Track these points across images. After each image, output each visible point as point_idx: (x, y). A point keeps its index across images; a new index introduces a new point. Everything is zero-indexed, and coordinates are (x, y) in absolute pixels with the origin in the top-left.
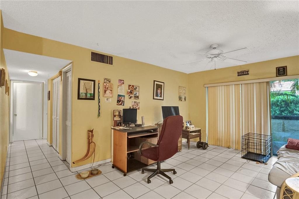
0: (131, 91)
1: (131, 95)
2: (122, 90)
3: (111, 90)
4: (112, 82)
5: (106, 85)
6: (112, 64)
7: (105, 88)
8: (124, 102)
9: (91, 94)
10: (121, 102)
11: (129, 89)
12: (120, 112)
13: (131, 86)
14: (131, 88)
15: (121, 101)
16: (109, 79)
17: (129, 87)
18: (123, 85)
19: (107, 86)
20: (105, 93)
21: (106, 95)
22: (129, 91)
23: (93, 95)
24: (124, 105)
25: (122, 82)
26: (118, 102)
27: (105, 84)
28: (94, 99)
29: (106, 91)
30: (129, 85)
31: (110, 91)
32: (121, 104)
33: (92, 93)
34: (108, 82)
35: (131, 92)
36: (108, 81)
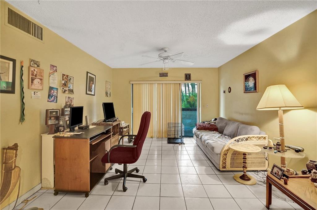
0: (65, 82)
1: (65, 89)
2: (55, 81)
3: (41, 79)
4: (41, 67)
5: (34, 70)
6: (42, 40)
7: (33, 75)
8: (57, 97)
9: (7, 83)
10: (53, 98)
11: (63, 80)
12: (57, 111)
13: (65, 75)
14: (65, 78)
15: (53, 95)
16: (37, 62)
17: (63, 77)
18: (56, 73)
19: (35, 72)
20: (32, 82)
21: (33, 87)
22: (63, 82)
23: (11, 85)
24: (56, 102)
25: (55, 68)
26: (49, 98)
27: (32, 69)
28: (13, 92)
29: (34, 80)
30: (64, 74)
31: (39, 80)
32: (53, 101)
33: (11, 80)
34: (36, 66)
35: (65, 85)
36: (36, 64)
